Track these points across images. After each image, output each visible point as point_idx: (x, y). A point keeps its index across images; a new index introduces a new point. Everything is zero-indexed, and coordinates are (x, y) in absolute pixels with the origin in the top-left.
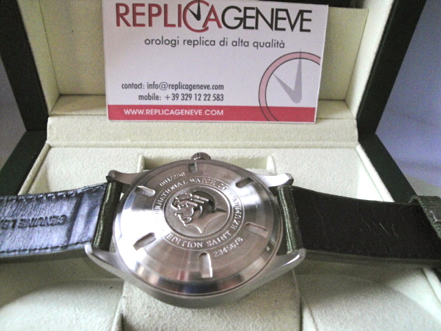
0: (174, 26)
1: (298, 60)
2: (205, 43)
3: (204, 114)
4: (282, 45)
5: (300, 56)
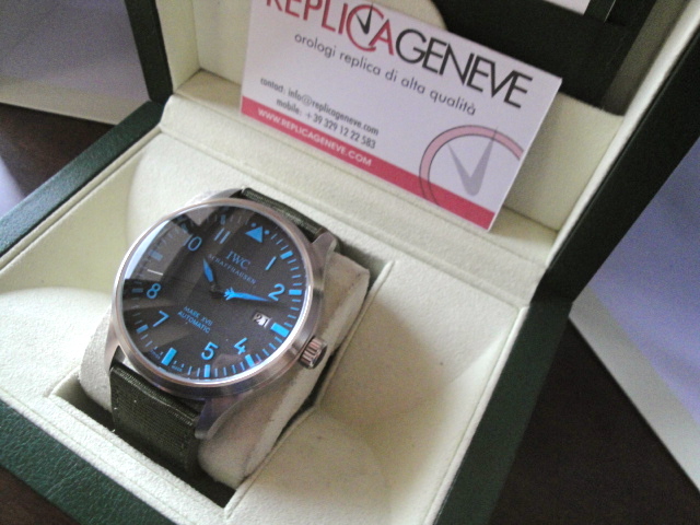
0: (333, 29)
2: (367, 67)
3: (348, 154)
4: (470, 110)
5: (494, 136)
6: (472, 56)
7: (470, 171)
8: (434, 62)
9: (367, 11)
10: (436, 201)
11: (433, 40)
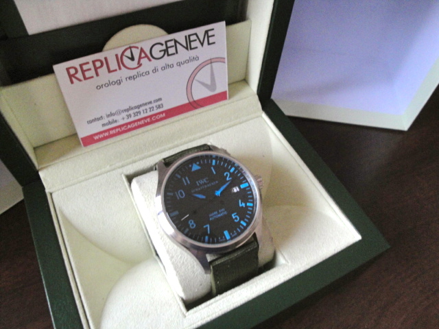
0: (116, 70)
1: (209, 65)
2: (142, 75)
3: (152, 120)
4: (197, 58)
5: (211, 61)
6: (186, 37)
7: (209, 82)
8: (171, 51)
9: (129, 51)
10: (202, 106)
11: (166, 42)
